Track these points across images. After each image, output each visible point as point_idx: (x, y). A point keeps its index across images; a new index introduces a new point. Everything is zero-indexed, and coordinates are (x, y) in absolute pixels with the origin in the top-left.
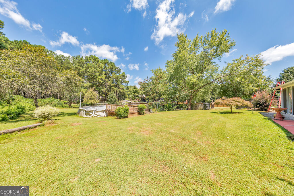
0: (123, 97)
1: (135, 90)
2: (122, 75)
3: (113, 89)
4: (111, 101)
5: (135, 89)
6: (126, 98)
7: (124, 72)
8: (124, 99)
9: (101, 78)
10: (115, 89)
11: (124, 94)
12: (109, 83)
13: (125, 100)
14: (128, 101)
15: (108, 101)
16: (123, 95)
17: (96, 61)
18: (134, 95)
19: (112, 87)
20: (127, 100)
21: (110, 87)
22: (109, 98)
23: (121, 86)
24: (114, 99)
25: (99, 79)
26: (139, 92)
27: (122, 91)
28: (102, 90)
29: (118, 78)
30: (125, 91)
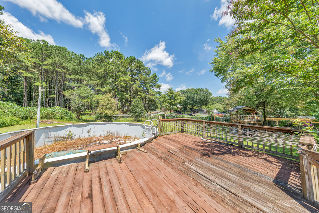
0: (153, 108)
1: (171, 95)
2: (152, 77)
3: (139, 95)
4: (136, 112)
5: (171, 93)
6: (158, 108)
7: (155, 73)
8: (154, 110)
9: (124, 80)
10: (143, 95)
11: (155, 102)
12: (134, 87)
13: (156, 110)
14: (160, 112)
15: (131, 112)
16: (153, 105)
17: (118, 57)
18: (169, 102)
19: (139, 93)
20: (158, 111)
21: (136, 92)
22: (132, 107)
23: (150, 92)
24: (140, 108)
25: (121, 81)
26: (177, 99)
27: (152, 98)
28: (125, 97)
29: (146, 81)
30: (157, 98)
